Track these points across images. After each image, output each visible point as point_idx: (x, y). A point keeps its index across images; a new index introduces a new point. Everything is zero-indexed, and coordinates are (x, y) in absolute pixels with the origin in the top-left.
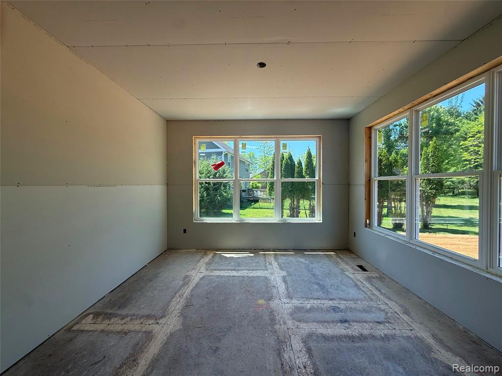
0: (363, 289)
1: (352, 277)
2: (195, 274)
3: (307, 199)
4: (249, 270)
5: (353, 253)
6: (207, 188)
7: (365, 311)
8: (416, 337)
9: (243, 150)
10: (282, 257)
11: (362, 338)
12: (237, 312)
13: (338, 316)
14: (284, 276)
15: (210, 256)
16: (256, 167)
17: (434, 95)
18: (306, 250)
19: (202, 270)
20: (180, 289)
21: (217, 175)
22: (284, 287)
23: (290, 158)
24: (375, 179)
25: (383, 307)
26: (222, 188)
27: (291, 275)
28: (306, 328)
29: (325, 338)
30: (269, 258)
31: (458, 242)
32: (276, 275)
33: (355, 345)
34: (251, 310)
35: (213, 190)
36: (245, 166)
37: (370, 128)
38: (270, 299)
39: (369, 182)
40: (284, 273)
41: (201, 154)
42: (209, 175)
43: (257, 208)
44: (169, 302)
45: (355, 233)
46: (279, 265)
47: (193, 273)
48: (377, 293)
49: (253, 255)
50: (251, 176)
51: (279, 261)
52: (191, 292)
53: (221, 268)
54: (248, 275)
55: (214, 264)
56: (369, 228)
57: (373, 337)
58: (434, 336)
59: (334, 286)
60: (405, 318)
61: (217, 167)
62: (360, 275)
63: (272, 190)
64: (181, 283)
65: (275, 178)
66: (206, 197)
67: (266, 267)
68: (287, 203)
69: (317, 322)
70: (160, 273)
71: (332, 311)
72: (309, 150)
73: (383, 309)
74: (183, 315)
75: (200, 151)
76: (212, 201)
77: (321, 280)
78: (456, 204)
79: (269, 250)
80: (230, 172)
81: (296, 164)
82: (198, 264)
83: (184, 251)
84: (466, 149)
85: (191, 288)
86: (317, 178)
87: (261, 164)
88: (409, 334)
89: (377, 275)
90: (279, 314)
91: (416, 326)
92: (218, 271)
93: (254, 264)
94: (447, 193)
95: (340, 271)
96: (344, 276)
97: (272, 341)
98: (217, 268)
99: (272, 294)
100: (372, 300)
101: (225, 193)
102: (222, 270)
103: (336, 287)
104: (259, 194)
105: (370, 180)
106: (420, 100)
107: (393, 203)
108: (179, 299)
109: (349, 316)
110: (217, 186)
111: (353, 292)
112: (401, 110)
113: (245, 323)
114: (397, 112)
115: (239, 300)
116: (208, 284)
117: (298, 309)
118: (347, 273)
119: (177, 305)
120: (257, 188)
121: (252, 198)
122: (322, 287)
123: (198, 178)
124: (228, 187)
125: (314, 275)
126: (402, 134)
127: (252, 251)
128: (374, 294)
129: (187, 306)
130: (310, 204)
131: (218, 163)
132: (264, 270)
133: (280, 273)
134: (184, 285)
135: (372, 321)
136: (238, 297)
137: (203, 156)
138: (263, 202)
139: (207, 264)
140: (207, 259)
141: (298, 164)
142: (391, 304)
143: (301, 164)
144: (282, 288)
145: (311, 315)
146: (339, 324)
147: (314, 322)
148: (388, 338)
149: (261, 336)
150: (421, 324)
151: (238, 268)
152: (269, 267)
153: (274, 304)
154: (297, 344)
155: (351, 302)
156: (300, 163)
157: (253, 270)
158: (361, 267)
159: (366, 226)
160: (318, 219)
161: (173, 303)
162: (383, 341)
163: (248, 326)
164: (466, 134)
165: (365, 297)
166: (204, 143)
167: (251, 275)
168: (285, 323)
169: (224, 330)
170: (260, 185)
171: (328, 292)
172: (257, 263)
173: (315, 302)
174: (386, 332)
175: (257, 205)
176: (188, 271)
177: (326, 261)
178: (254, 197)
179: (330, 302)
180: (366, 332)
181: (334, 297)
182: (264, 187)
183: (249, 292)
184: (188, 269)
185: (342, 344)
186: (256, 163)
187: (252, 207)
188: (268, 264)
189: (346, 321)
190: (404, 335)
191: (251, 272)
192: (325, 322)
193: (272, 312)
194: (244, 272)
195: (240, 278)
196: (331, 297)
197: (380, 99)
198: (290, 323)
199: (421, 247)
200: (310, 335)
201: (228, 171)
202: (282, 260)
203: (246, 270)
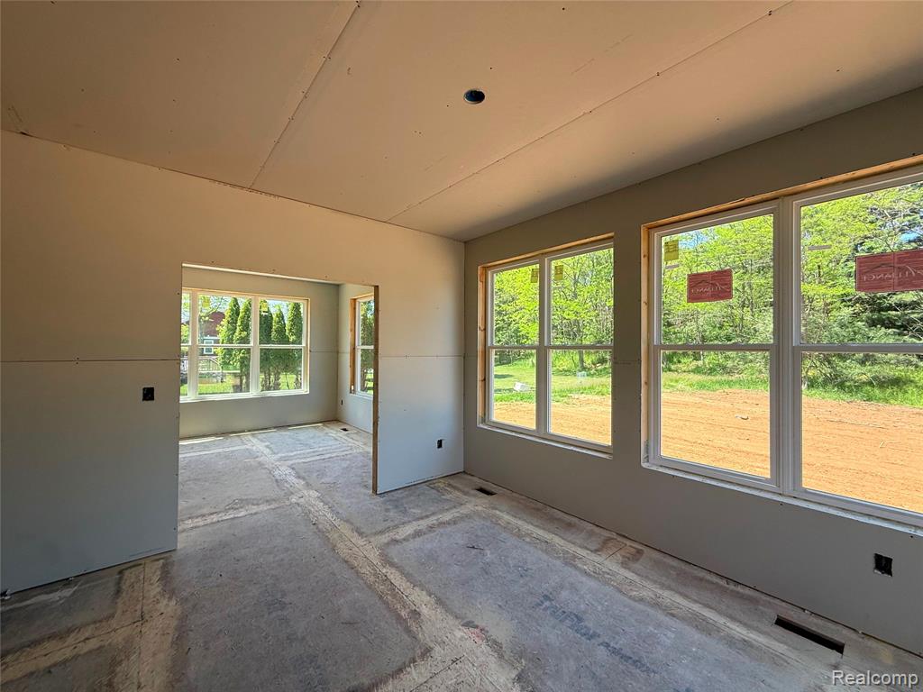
3: (292, 372)
5: (340, 421)
10: (262, 435)
14: (267, 445)
22: (268, 450)
24: (359, 347)
30: (247, 438)
32: (258, 446)
37: (355, 299)
39: (354, 350)
45: (342, 401)
46: (260, 440)
49: (221, 438)
51: (259, 437)
54: (223, 451)
56: (353, 393)
62: (341, 434)
65: (252, 345)
67: (243, 443)
77: (306, 441)
79: (243, 432)
81: (274, 316)
86: (304, 345)
89: (356, 432)
93: (228, 444)
95: (324, 434)
96: (327, 436)
100: (344, 443)
103: (318, 443)
105: (354, 348)
122: (306, 445)
127: (219, 435)
141: (277, 316)
143: (283, 317)
151: (207, 449)
157: (228, 447)
158: (344, 429)
159: (350, 392)
160: (305, 390)
165: (339, 443)
167: (227, 450)
171: (310, 446)
172: (230, 442)
177: (313, 431)
179: (312, 450)
181: (315, 447)
188: (245, 441)
194: (218, 450)
195: (216, 454)
203: (220, 448)
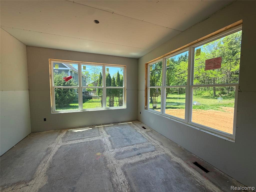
0: (145, 137)
1: (140, 133)
2: (54, 146)
3: (118, 97)
4: (90, 137)
5: (140, 121)
6: (59, 92)
7: (147, 147)
8: (166, 154)
9: (84, 70)
10: (108, 128)
11: (147, 160)
12: (85, 163)
13: (137, 152)
14: (109, 138)
15: (65, 133)
16: (90, 80)
17: (172, 53)
18: (119, 123)
19: (59, 143)
20: (44, 158)
21: (66, 84)
22: (110, 143)
23: (109, 75)
24: (149, 87)
25: (153, 144)
26: (69, 91)
27: (113, 137)
28: (122, 162)
29: (132, 164)
30: (101, 129)
31: (174, 112)
32: (106, 138)
33: (144, 164)
34: (93, 160)
35: (63, 93)
36: (84, 79)
37: (147, 64)
38: (103, 151)
39: (146, 89)
40: (109, 136)
41: (55, 71)
42: (60, 83)
43: (91, 102)
44: (36, 168)
45: (140, 112)
46: (106, 132)
47: (53, 146)
48: (151, 138)
49: (91, 129)
50: (87, 84)
51: (106, 130)
52: (53, 158)
53: (72, 139)
54: (89, 140)
55: (67, 138)
56: (147, 109)
57: (151, 158)
58: (172, 152)
59: (133, 138)
60: (162, 147)
61: (67, 79)
62: (144, 131)
63: (99, 92)
64: (44, 153)
65: (103, 87)
66: (59, 97)
67: (99, 134)
68: (108, 99)
69: (127, 158)
70: (26, 150)
71: (133, 150)
72: (118, 72)
73: (153, 145)
74: (48, 174)
75: (54, 68)
76: (62, 99)
77: (127, 136)
78: (173, 97)
79: (100, 125)
80: (74, 82)
81: (112, 79)
82: (56, 139)
83: (45, 132)
84: (176, 76)
85: (52, 155)
86: (124, 87)
87: (92, 78)
88: (163, 153)
89: (150, 130)
90: (108, 159)
91: (165, 149)
92: (70, 142)
93: (93, 134)
94: (170, 92)
95: (135, 131)
96: (137, 132)
97: (107, 174)
98: (70, 140)
99: (104, 148)
100: (149, 142)
101: (72, 94)
102: (73, 140)
103: (134, 139)
104: (92, 94)
105: (147, 88)
106: (167, 54)
107: (153, 97)
108: (44, 164)
109: (141, 151)
110: (66, 91)
111: (141, 140)
112: (160, 57)
113: (90, 168)
114: (158, 58)
115: (85, 155)
116: (64, 150)
117: (118, 153)
118: (138, 131)
119: (43, 169)
120: (91, 91)
121: (88, 96)
122: (128, 140)
123: (53, 85)
124: (73, 91)
125: (124, 134)
126: (156, 68)
127: (91, 126)
128: (150, 139)
129: (50, 168)
130: (119, 99)
131: (68, 77)
132: (98, 136)
133: (107, 137)
134: (47, 154)
135: (150, 151)
136: (85, 154)
137: (56, 72)
138: (95, 99)
139: (63, 138)
140: (62, 135)
142: (156, 142)
144: (109, 144)
145: (124, 155)
146: (137, 156)
147: (126, 158)
148: (156, 157)
149: (100, 173)
150: (167, 148)
151: (83, 137)
152: (101, 134)
153: (105, 154)
154: (119, 171)
155: (141, 145)
156: (114, 79)
157: (92, 137)
158: (143, 127)
159: (145, 109)
160: (124, 106)
161: (40, 168)
162: (155, 159)
163: (92, 169)
164: (176, 70)
165: (146, 141)
166: (57, 64)
167: (91, 140)
168: (112, 162)
169: (78, 176)
170: (92, 89)
171: (131, 142)
172: (94, 133)
173: (126, 148)
174: (155, 155)
175: (91, 100)
176: (49, 145)
177: (129, 127)
178: (89, 96)
179: (132, 146)
180: (148, 157)
181: (134, 143)
182: (95, 90)
183: (91, 150)
184: (49, 143)
185: (139, 165)
186: (90, 77)
187: (88, 101)
188: (100, 132)
189: (140, 154)
190: (162, 154)
191: (91, 138)
192: (131, 156)
193: (105, 158)
194: (87, 139)
195: (85, 143)
196: (132, 144)
197: (151, 51)
198: (115, 162)
199: (166, 116)
200: (125, 165)
201: (73, 81)
202: (108, 129)
203: (88, 137)
